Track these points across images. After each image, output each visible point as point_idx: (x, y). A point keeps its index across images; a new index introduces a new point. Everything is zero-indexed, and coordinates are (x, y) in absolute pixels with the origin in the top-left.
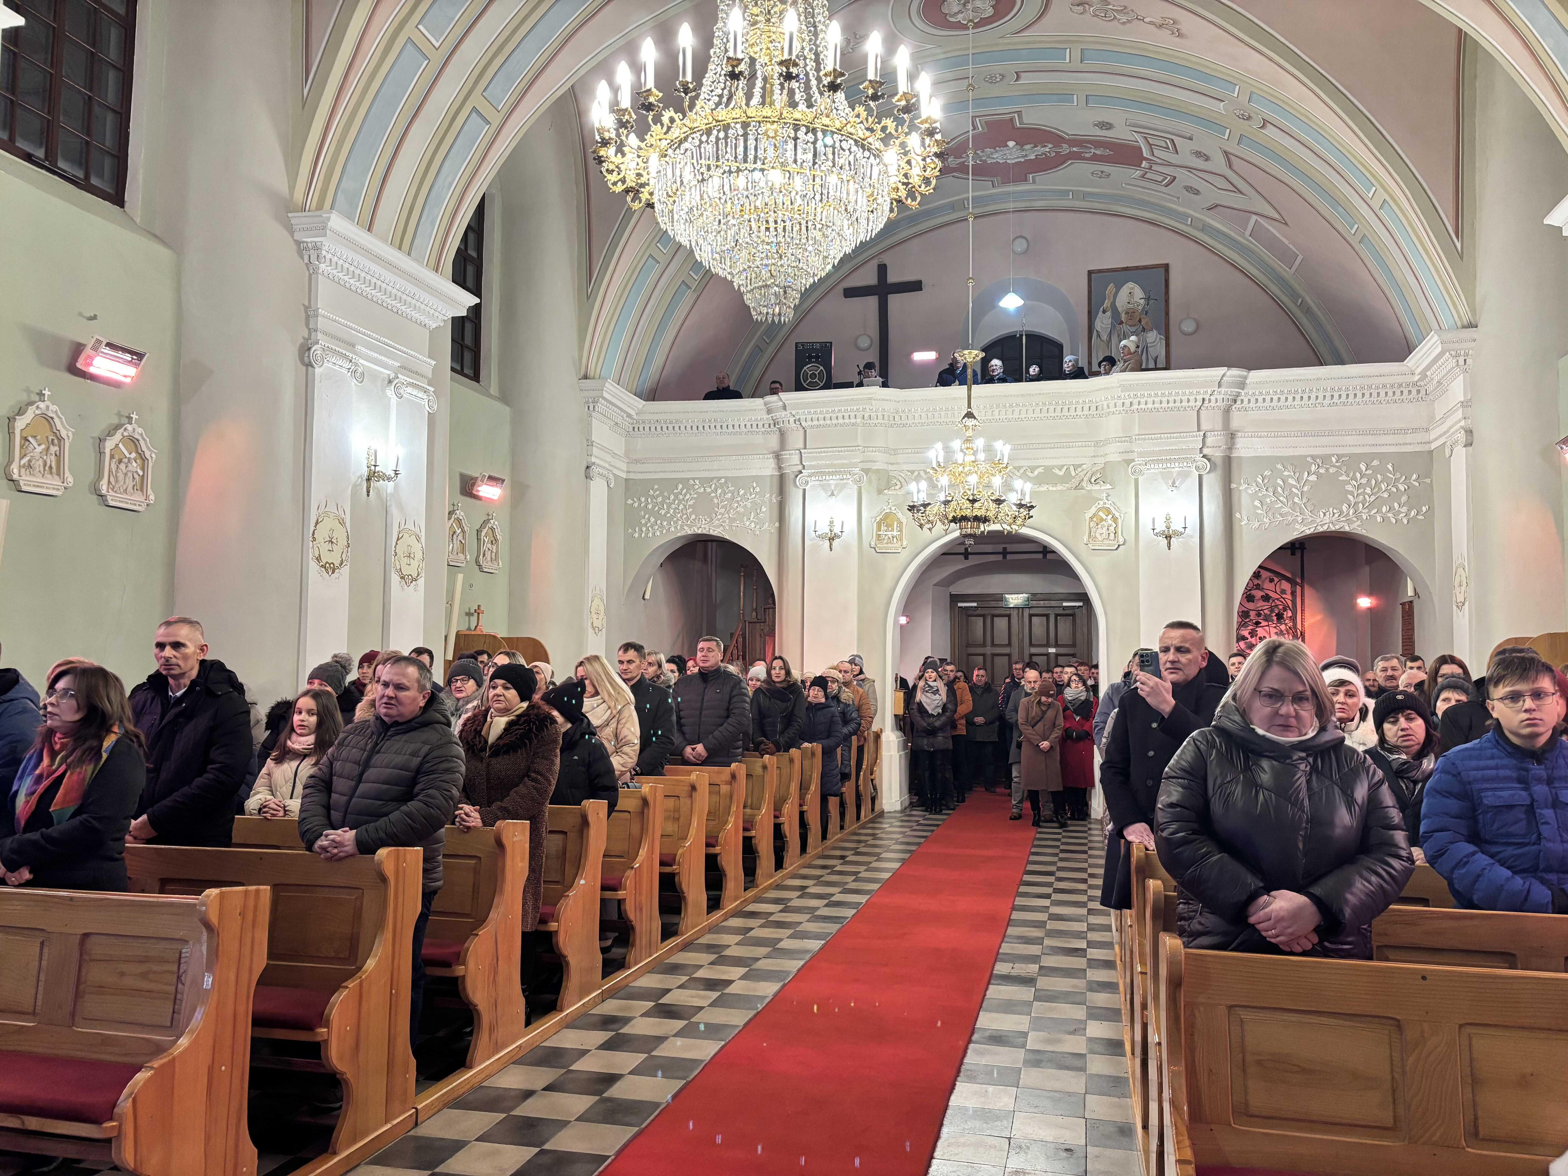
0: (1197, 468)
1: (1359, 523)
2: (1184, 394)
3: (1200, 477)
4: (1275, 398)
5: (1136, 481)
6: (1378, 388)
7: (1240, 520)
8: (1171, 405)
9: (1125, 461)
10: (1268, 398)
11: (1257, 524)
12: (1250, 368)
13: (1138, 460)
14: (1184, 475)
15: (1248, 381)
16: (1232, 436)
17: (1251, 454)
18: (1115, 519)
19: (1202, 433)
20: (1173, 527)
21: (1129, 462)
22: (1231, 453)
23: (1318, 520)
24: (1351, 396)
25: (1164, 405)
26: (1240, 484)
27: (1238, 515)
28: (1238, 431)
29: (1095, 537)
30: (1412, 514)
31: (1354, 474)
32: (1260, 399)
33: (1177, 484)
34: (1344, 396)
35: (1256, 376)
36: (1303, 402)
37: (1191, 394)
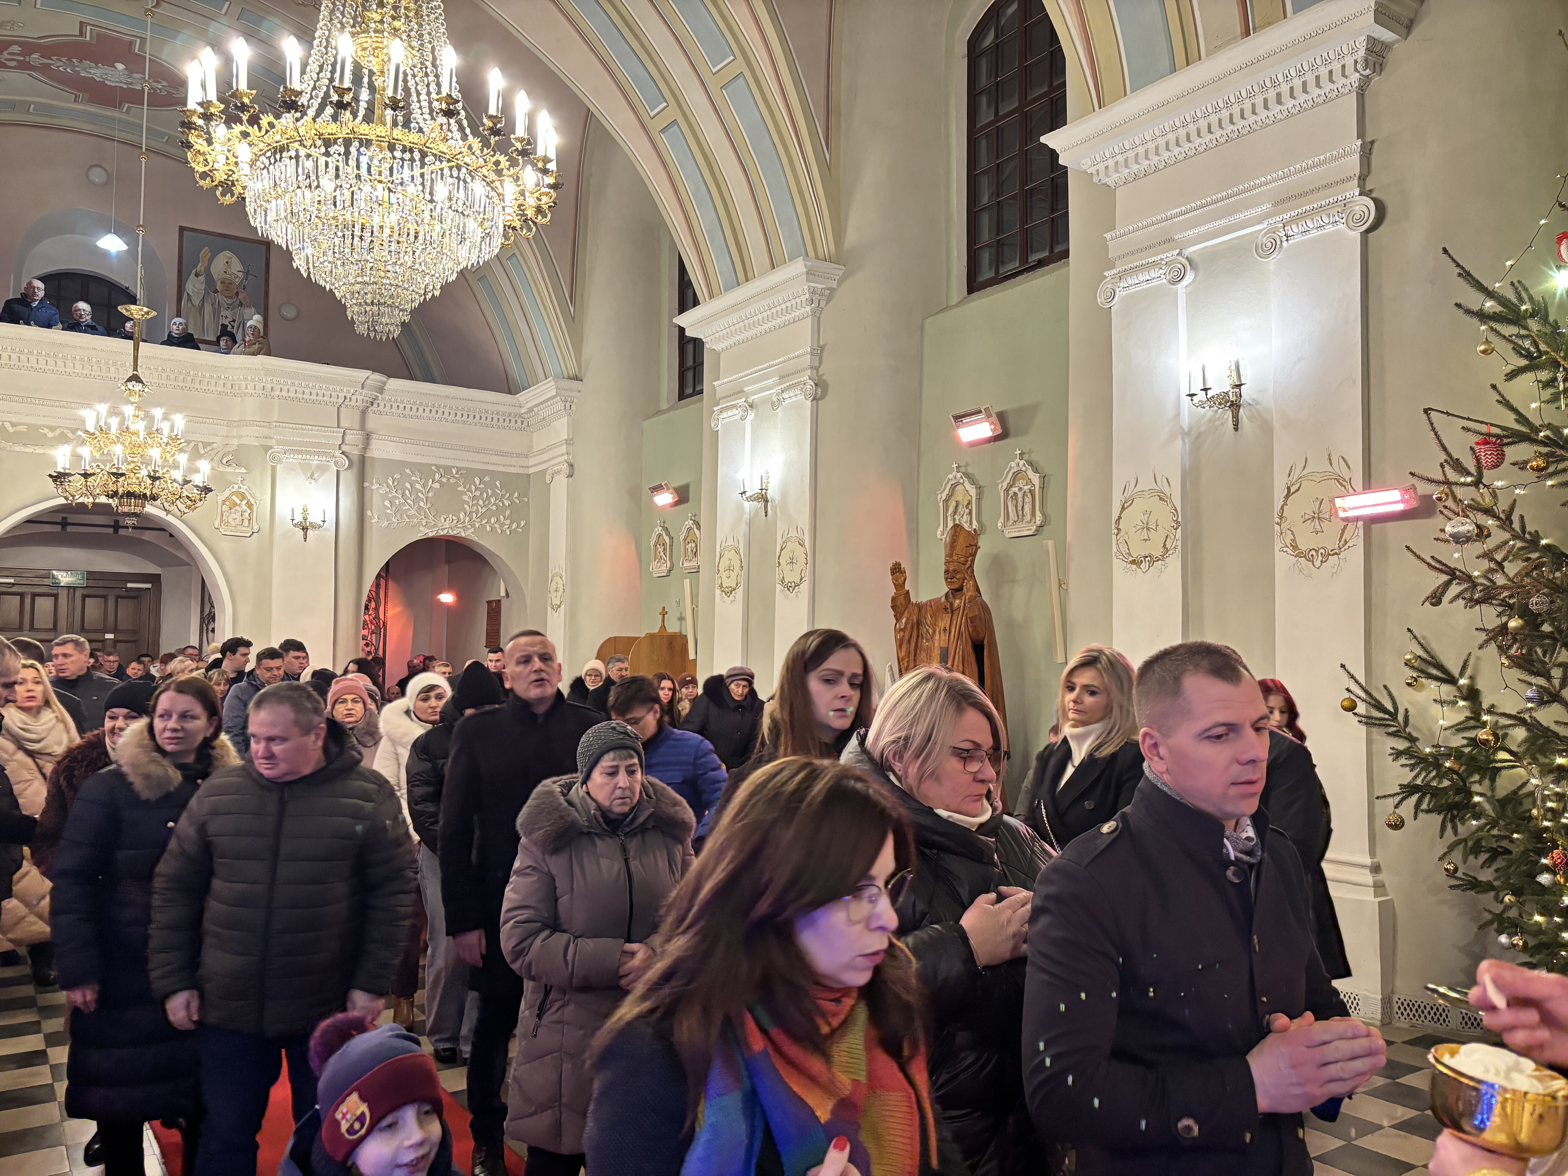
0: (336, 463)
1: (472, 530)
2: (327, 389)
3: (338, 472)
4: (408, 407)
5: (274, 469)
6: (493, 413)
7: (371, 518)
8: (313, 397)
9: (261, 446)
10: (401, 406)
11: (386, 523)
12: (390, 375)
13: (277, 448)
14: (323, 469)
15: (386, 388)
16: (367, 438)
17: (383, 456)
18: (250, 505)
19: (342, 430)
20: (310, 519)
21: (267, 448)
22: (365, 453)
23: (440, 525)
24: (471, 417)
25: (307, 396)
26: (373, 484)
27: (369, 513)
28: (372, 433)
29: (228, 522)
30: (514, 526)
31: (470, 487)
32: (395, 406)
33: (315, 476)
34: (465, 416)
35: (395, 384)
36: (431, 415)
37: (335, 390)
